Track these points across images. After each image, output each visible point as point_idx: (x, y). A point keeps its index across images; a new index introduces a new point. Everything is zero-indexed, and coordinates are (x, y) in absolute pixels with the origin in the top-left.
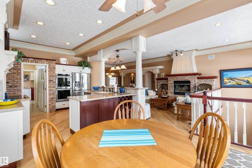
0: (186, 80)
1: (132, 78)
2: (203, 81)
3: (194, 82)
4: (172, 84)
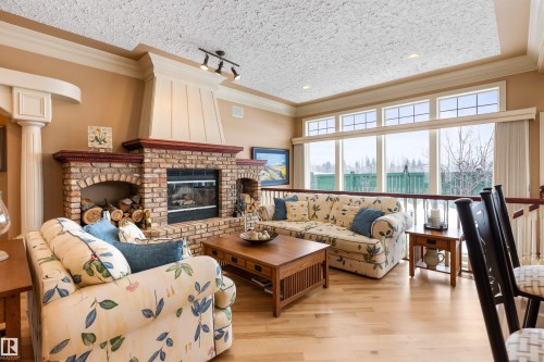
3: (231, 173)
4: (161, 180)
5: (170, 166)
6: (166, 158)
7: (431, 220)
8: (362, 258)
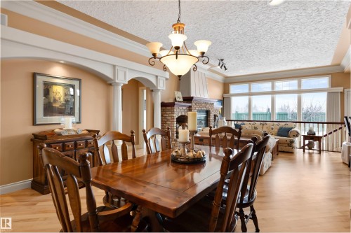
5: (198, 109)
6: (197, 105)
7: (310, 131)
8: (286, 145)
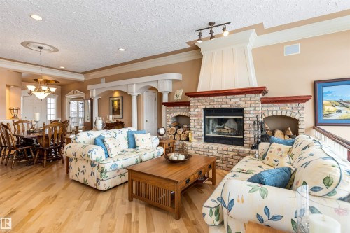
0: (235, 106)
1: (116, 103)
2: (276, 110)
3: (254, 110)
4: (199, 115)
5: (204, 107)
6: (202, 102)
